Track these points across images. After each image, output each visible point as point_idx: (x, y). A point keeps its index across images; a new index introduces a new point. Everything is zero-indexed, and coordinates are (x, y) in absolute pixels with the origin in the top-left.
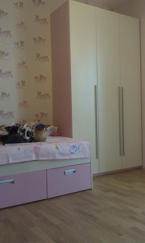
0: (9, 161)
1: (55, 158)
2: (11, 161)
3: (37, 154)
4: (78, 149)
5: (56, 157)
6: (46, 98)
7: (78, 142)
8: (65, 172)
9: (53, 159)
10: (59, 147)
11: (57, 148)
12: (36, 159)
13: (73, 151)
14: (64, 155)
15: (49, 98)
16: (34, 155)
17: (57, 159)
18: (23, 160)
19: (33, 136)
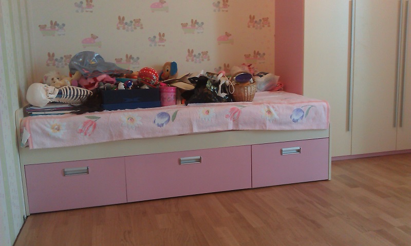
0: (192, 129)
1: (264, 127)
2: (196, 130)
3: (236, 121)
4: (307, 114)
5: (266, 127)
6: (264, 26)
7: (308, 102)
8: (281, 151)
9: (261, 129)
10: (272, 110)
11: (269, 112)
12: (235, 129)
13: (296, 118)
14: (280, 124)
15: (269, 26)
16: (232, 121)
17: (267, 129)
18: (215, 129)
19: (232, 91)
